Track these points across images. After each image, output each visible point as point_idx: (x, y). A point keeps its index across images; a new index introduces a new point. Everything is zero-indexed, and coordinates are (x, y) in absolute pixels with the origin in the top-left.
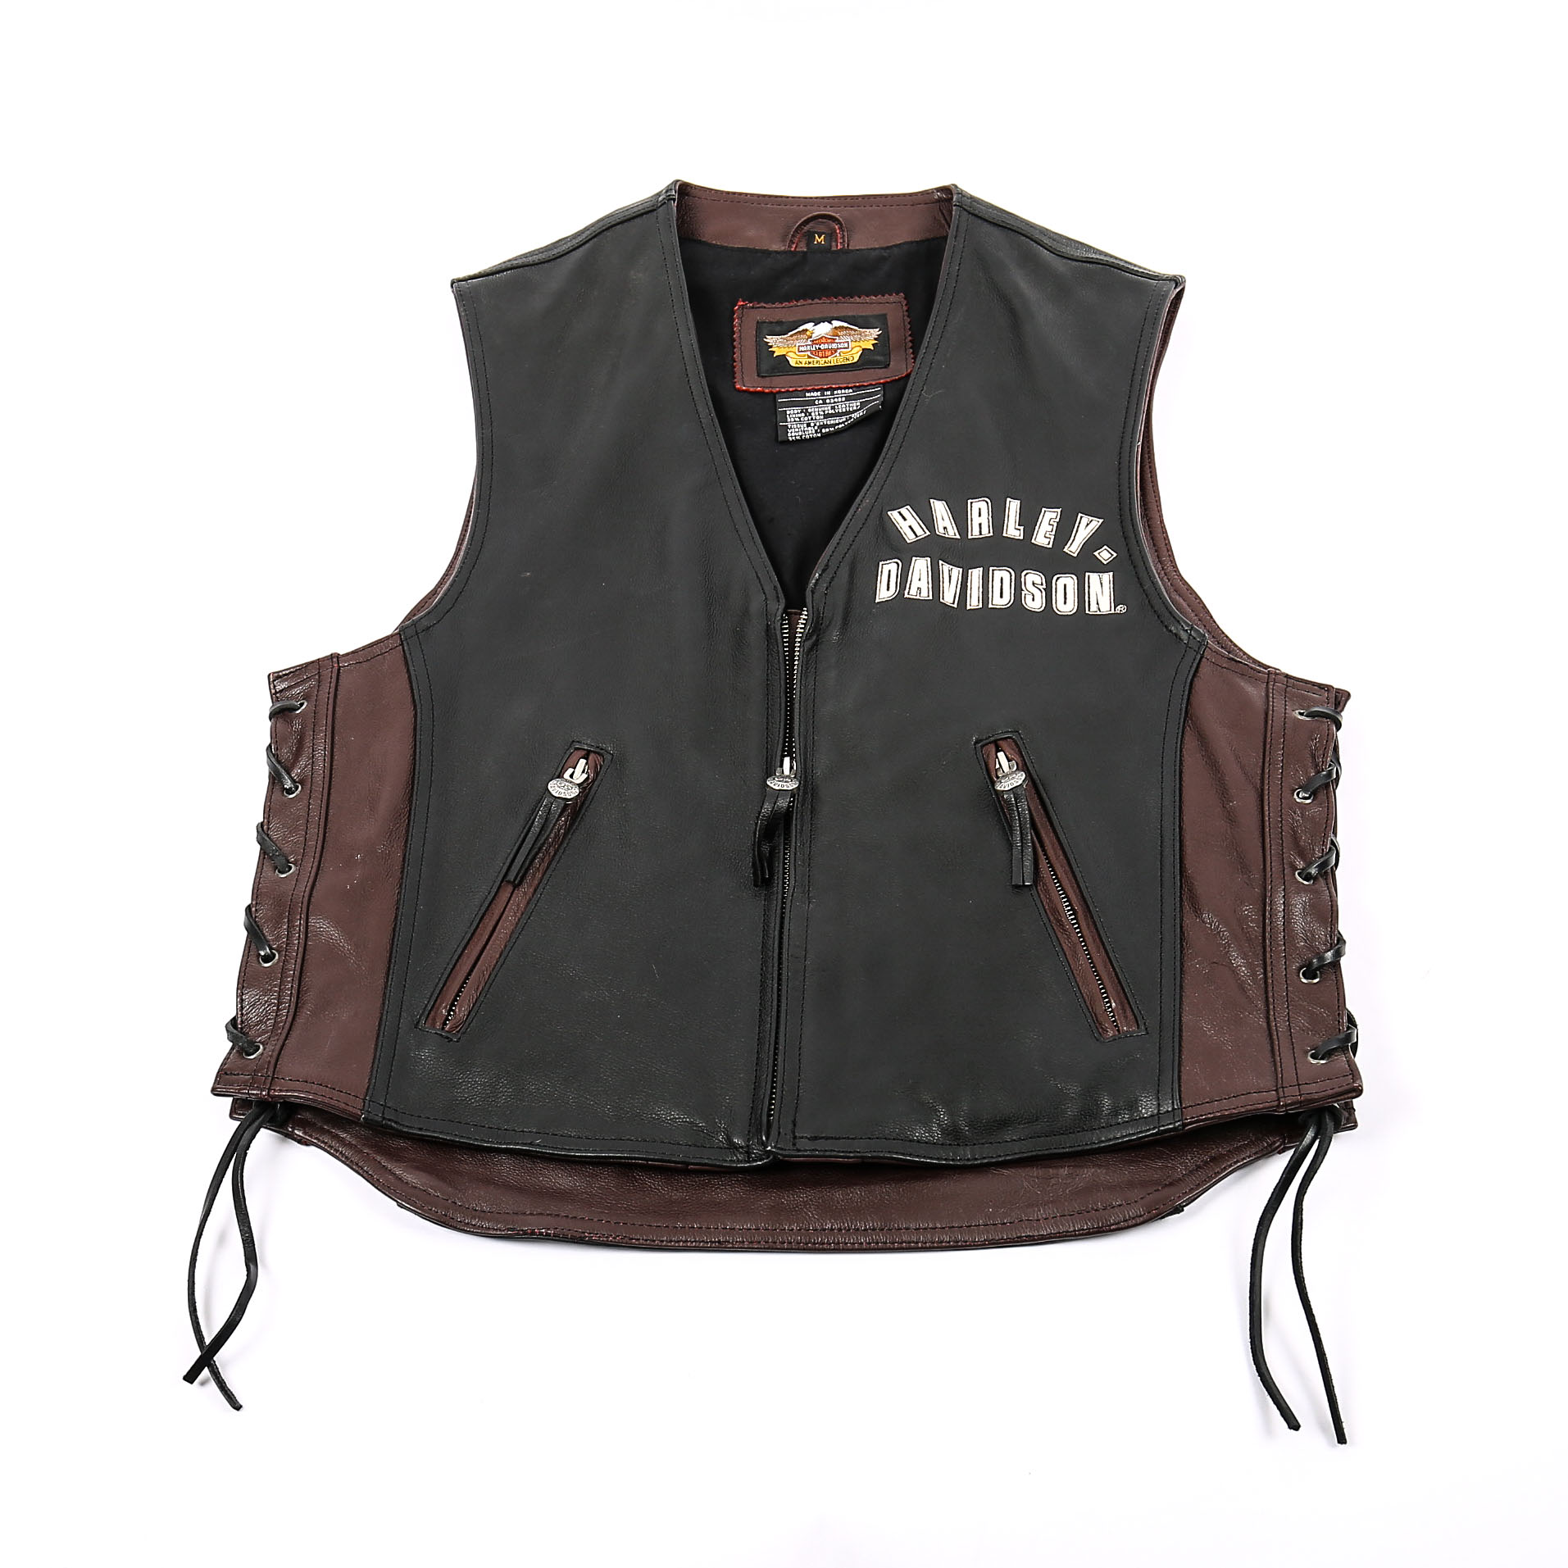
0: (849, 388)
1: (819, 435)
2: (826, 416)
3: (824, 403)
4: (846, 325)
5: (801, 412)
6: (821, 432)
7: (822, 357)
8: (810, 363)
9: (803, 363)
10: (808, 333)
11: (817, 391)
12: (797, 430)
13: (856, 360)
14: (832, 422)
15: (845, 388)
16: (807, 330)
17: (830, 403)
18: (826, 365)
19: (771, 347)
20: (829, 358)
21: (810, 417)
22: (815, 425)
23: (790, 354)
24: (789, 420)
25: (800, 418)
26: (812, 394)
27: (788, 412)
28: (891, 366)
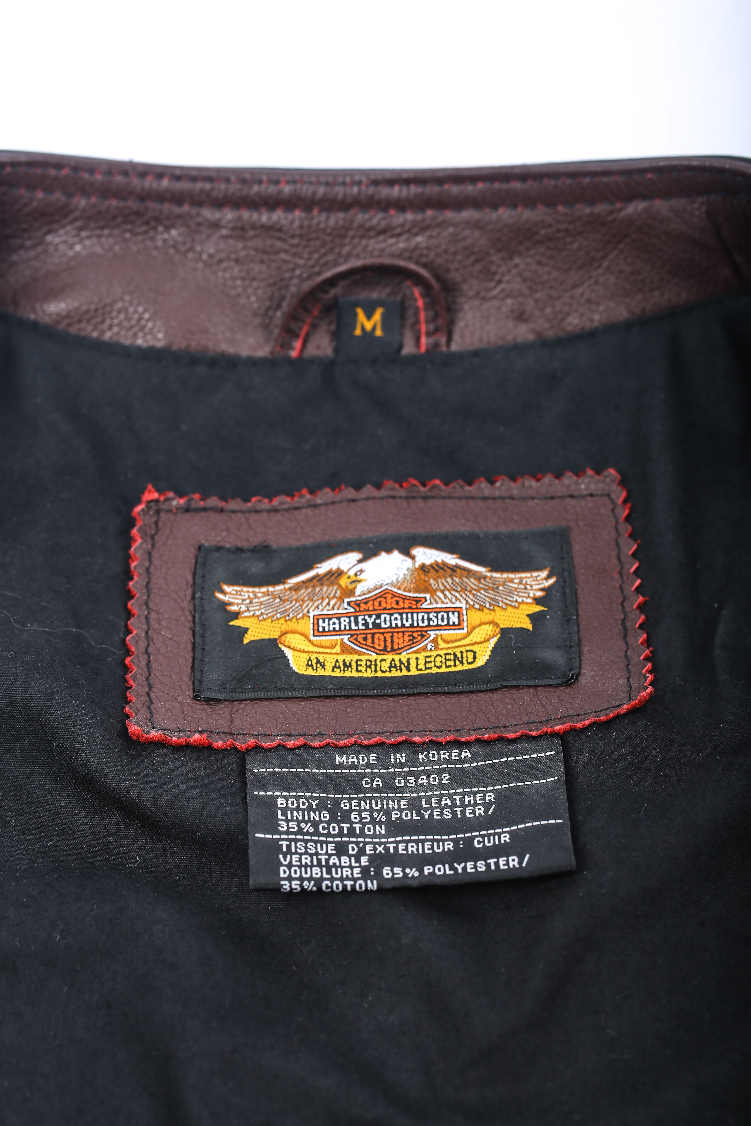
0: (459, 744)
1: (373, 885)
2: (395, 829)
3: (389, 786)
4: (451, 560)
5: (320, 808)
6: (379, 874)
7: (385, 650)
8: (347, 666)
9: (329, 666)
10: (344, 581)
11: (368, 749)
12: (306, 860)
13: (481, 662)
14: (412, 848)
15: (450, 745)
16: (339, 573)
17: (404, 789)
18: (394, 673)
19: (236, 615)
20: (404, 656)
21: (345, 826)
22: (362, 852)
23: (292, 639)
24: (283, 826)
25: (315, 824)
26: (353, 759)
27: (281, 802)
28: (583, 680)
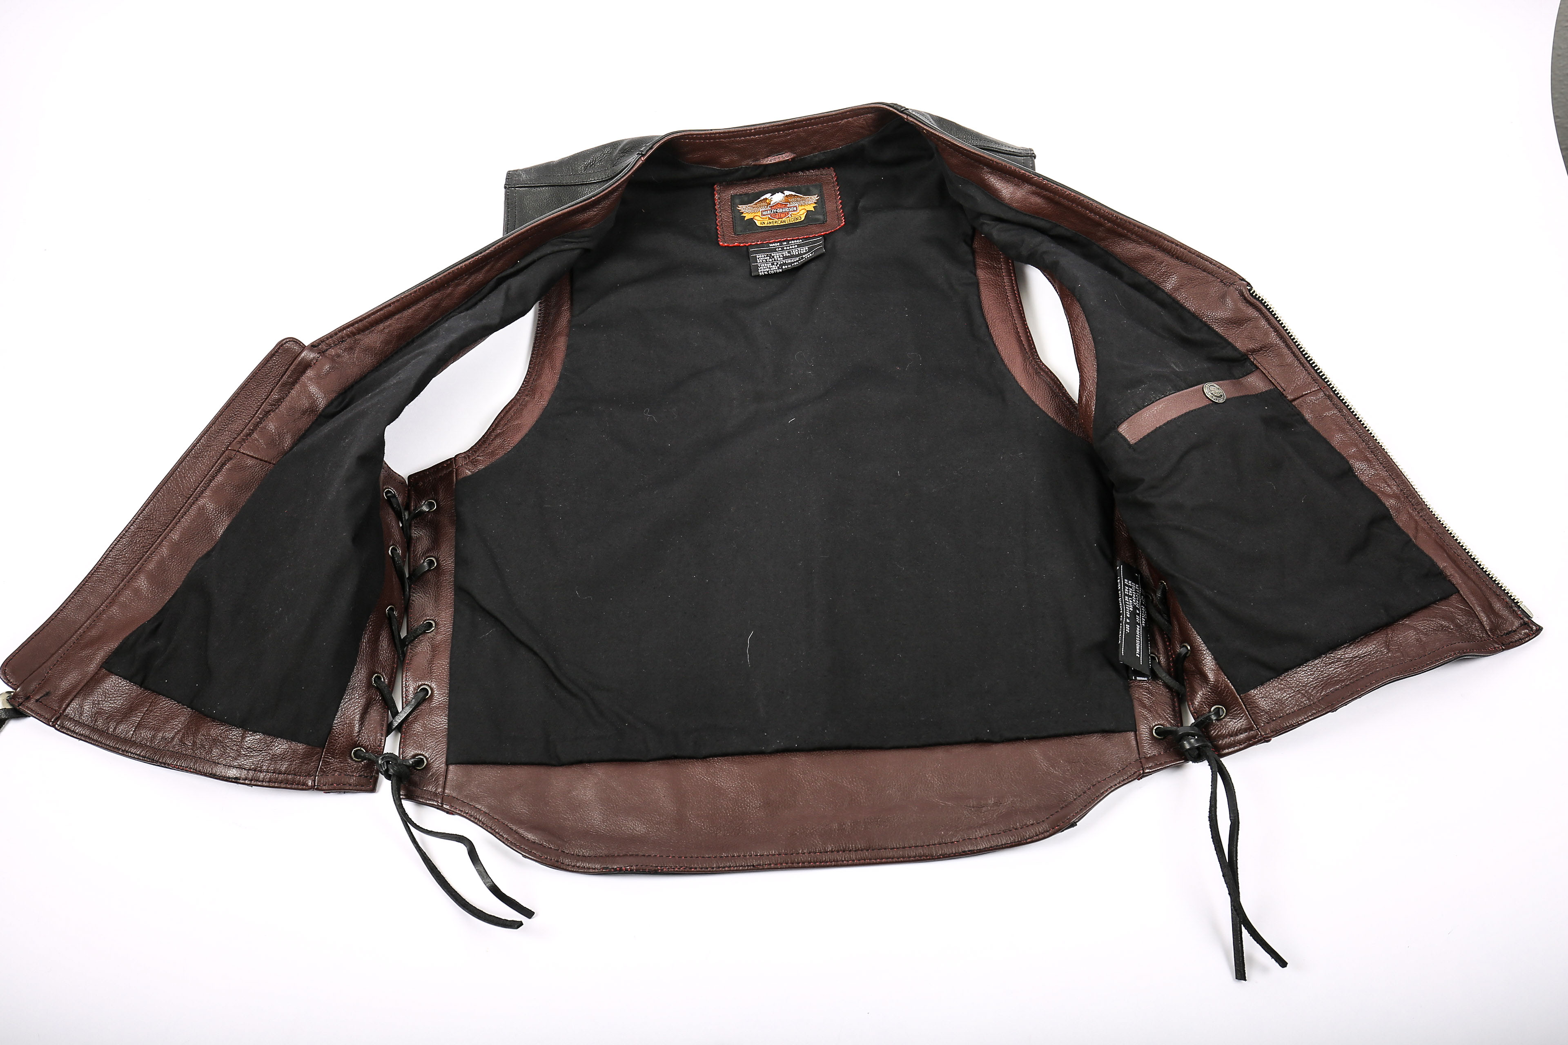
0: (799, 239)
1: (781, 270)
2: (785, 258)
3: (783, 249)
4: (793, 193)
5: (767, 256)
6: (782, 268)
7: (779, 218)
8: (770, 223)
9: (766, 223)
10: (768, 201)
11: (777, 242)
12: (764, 267)
13: (802, 219)
14: (789, 261)
15: (796, 240)
16: (766, 199)
17: (787, 250)
18: (782, 224)
19: (742, 213)
20: (784, 219)
21: (773, 259)
22: (778, 264)
23: (757, 218)
24: (759, 262)
25: (766, 260)
26: (774, 245)
27: (758, 257)
28: (827, 222)
